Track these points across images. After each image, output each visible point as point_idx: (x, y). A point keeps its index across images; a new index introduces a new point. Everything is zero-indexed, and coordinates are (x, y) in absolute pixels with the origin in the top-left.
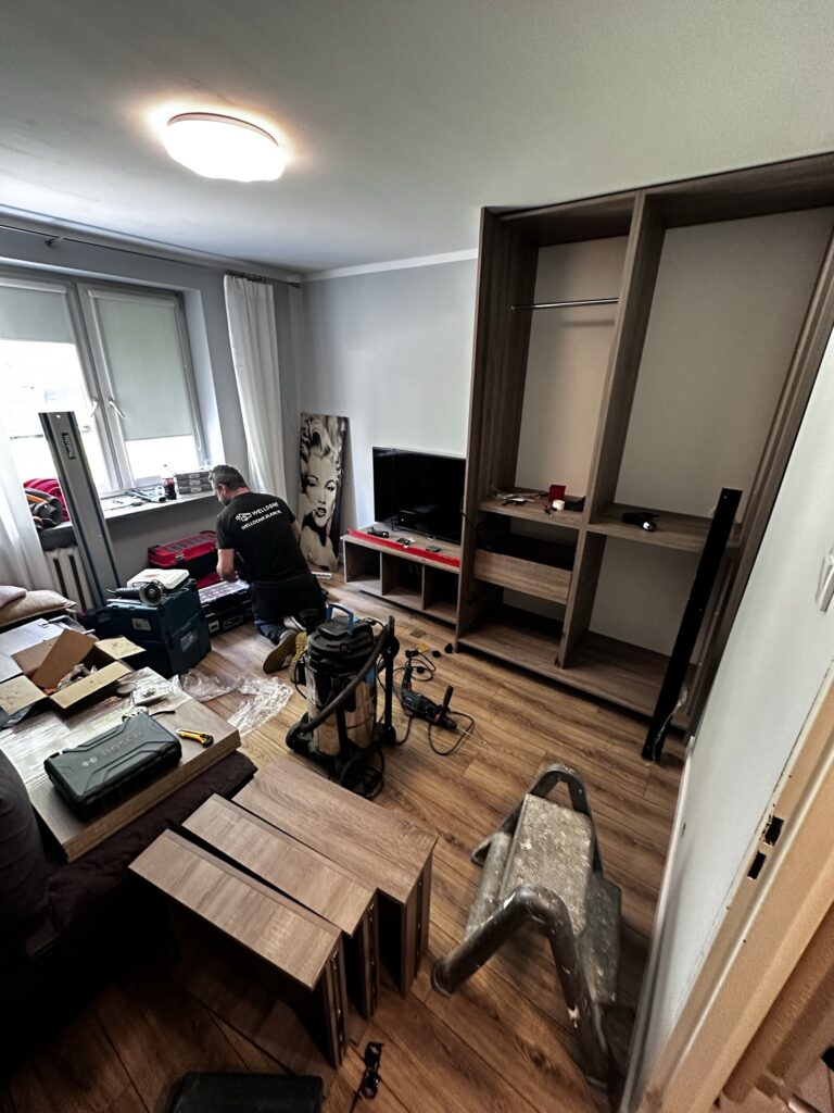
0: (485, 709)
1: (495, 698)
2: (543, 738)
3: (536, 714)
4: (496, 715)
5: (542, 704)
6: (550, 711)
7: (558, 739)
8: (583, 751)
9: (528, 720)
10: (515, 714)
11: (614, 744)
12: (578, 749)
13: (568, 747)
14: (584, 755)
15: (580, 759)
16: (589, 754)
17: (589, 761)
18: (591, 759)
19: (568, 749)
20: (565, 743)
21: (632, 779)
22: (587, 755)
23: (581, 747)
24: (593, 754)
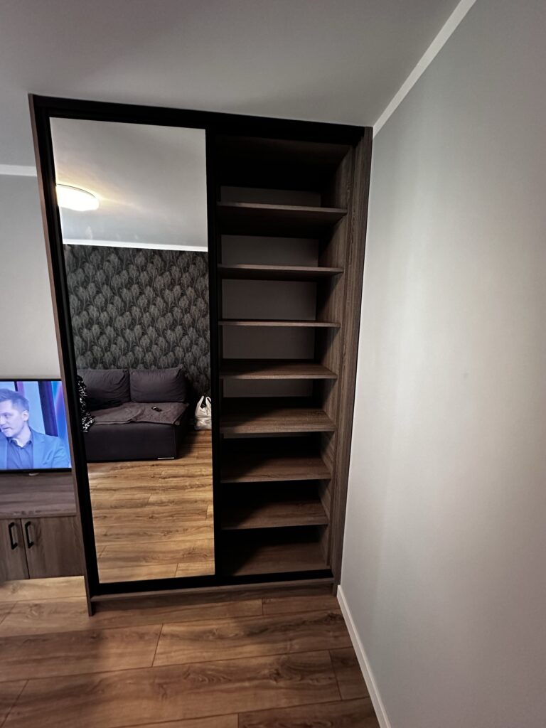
0: (148, 698)
1: (157, 663)
2: (228, 691)
3: (207, 655)
4: (165, 695)
5: (211, 632)
6: (221, 638)
7: (242, 680)
8: (269, 677)
9: (203, 672)
10: (186, 675)
11: (291, 640)
12: (265, 677)
13: (256, 682)
14: (273, 683)
15: (272, 692)
16: (277, 676)
17: (281, 688)
18: (281, 684)
19: (257, 687)
20: (250, 679)
21: (323, 680)
22: (276, 680)
23: (266, 672)
24: (280, 672)
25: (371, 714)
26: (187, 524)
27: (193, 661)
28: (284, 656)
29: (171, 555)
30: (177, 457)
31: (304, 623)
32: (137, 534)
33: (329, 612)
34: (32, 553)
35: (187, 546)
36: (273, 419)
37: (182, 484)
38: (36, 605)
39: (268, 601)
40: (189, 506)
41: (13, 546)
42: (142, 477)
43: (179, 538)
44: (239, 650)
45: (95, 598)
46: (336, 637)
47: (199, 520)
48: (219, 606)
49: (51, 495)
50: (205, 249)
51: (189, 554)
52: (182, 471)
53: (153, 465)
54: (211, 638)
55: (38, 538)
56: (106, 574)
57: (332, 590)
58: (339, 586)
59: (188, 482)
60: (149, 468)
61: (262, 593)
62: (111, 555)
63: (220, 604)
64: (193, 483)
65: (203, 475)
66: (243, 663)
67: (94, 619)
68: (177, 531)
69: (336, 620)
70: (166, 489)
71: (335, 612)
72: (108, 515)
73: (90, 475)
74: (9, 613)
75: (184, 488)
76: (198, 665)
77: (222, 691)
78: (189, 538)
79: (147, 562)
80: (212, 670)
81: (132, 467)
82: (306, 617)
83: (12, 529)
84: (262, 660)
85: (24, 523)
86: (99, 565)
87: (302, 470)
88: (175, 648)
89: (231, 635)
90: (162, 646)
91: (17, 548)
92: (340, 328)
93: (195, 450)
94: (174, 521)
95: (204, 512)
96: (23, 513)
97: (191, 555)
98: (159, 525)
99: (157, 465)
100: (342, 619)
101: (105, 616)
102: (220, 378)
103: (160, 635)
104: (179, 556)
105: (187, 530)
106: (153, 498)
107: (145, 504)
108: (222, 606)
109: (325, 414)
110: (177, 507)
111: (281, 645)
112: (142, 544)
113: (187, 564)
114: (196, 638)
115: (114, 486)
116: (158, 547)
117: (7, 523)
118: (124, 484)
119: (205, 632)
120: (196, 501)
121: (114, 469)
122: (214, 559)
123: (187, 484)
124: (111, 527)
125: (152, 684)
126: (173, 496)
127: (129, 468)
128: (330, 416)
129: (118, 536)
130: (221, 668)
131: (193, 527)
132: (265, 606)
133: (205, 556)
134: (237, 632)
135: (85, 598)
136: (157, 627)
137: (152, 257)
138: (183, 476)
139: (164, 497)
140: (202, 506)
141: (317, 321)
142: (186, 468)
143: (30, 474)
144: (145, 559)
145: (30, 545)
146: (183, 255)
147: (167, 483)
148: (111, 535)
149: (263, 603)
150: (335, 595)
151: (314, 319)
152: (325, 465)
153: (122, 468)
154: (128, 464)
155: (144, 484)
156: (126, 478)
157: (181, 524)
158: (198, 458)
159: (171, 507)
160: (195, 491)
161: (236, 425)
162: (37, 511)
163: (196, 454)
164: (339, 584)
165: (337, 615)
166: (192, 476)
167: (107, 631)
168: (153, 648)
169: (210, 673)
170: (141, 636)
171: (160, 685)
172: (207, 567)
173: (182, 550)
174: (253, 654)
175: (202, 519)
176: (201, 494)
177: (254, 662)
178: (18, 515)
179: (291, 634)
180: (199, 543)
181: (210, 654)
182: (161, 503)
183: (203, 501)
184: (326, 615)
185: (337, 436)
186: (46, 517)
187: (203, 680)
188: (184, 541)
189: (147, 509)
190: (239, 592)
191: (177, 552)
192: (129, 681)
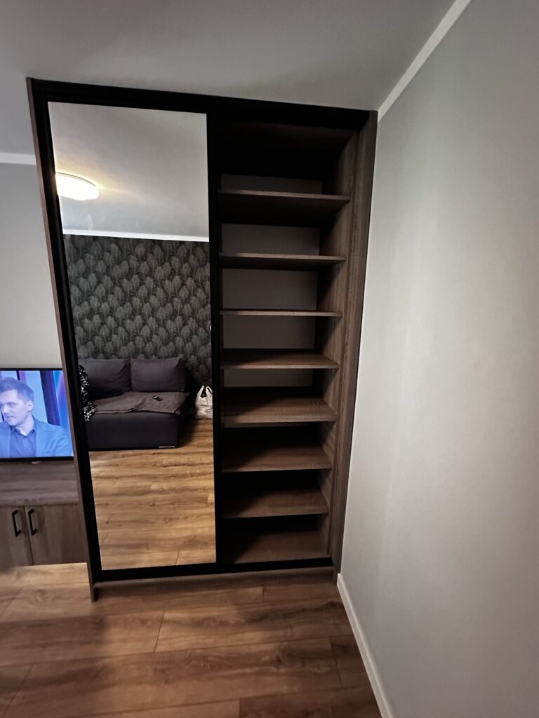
0: (151, 683)
1: (160, 649)
2: (230, 677)
3: (209, 641)
4: (167, 682)
5: (212, 619)
6: (223, 624)
7: (244, 666)
8: (271, 663)
9: (204, 658)
10: (188, 660)
11: (291, 627)
12: (265, 664)
13: (257, 669)
14: (274, 669)
15: (273, 679)
16: (278, 662)
17: (281, 674)
18: (283, 670)
19: (257, 674)
20: (251, 666)
21: (323, 667)
22: (277, 667)
23: (267, 658)
24: (281, 659)
25: (372, 702)
26: (189, 512)
27: (195, 647)
28: (285, 643)
29: (172, 542)
30: (177, 446)
31: (304, 610)
32: (138, 521)
33: (329, 600)
34: (35, 539)
35: (188, 533)
36: (275, 408)
37: (183, 473)
38: (40, 591)
39: (268, 588)
40: (189, 494)
41: (17, 533)
42: (142, 466)
43: (181, 525)
44: (240, 636)
45: (98, 585)
46: (336, 624)
47: (198, 508)
48: (220, 593)
49: (53, 484)
50: (207, 240)
51: (190, 541)
52: (183, 459)
53: (154, 454)
54: (212, 624)
55: (41, 524)
56: (108, 561)
57: (332, 578)
58: (339, 575)
59: (188, 470)
60: (150, 456)
61: (262, 581)
62: (113, 542)
63: (221, 591)
64: (193, 472)
65: (203, 464)
66: (245, 650)
67: (97, 604)
68: (178, 519)
69: (337, 607)
70: (168, 478)
71: (335, 600)
72: (110, 503)
73: (92, 463)
74: (13, 599)
75: (184, 476)
76: (199, 651)
77: (224, 677)
78: (190, 525)
79: (148, 548)
80: (215, 656)
81: (134, 455)
82: (306, 604)
83: (16, 516)
84: (263, 647)
85: (27, 510)
86: (101, 553)
87: (303, 459)
88: (176, 634)
89: (232, 622)
90: (164, 631)
91: (21, 535)
92: (341, 317)
93: (196, 439)
94: (174, 508)
95: (204, 500)
96: (26, 500)
97: (192, 543)
98: (160, 513)
99: (158, 454)
100: (342, 607)
101: (108, 602)
102: (221, 368)
103: (162, 622)
104: (180, 543)
105: (188, 517)
106: (154, 486)
107: (147, 492)
108: (222, 593)
109: (326, 404)
110: (178, 495)
111: (281, 633)
112: (143, 532)
113: (188, 552)
114: (198, 624)
115: (117, 474)
116: (160, 535)
117: (10, 511)
118: (126, 472)
119: (205, 619)
120: (197, 490)
121: (115, 457)
122: (215, 547)
123: (188, 472)
124: (113, 515)
125: (155, 670)
126: (174, 484)
127: (130, 456)
128: (330, 405)
129: (119, 524)
130: (223, 655)
131: (193, 515)
132: (265, 593)
133: (206, 544)
134: (239, 619)
135: (88, 584)
136: (159, 613)
137: (152, 247)
138: (184, 465)
139: (165, 485)
140: (203, 494)
141: (317, 310)
142: (187, 456)
143: (33, 463)
144: (147, 546)
145: (34, 532)
146: (183, 246)
147: (168, 471)
148: (114, 522)
149: (263, 591)
150: (335, 583)
151: (315, 309)
152: (325, 455)
153: (123, 456)
154: (130, 452)
155: (145, 472)
156: (128, 466)
157: (182, 511)
158: (198, 446)
159: (172, 495)
160: (196, 479)
161: (238, 415)
162: (41, 499)
163: (196, 443)
164: (340, 572)
165: (337, 603)
166: (193, 465)
167: (110, 617)
168: (154, 634)
169: (211, 659)
170: (144, 622)
171: (163, 671)
172: (208, 554)
173: (182, 538)
174: (254, 640)
175: (202, 508)
176: (201, 482)
177: (255, 649)
178: (22, 503)
179: (292, 621)
180: (199, 531)
181: (211, 641)
182: (162, 492)
183: (204, 489)
184: (326, 603)
185: (338, 426)
186: (49, 505)
187: (205, 666)
188: (185, 529)
189: (150, 497)
190: (239, 580)
191: (178, 539)
192: (132, 667)
